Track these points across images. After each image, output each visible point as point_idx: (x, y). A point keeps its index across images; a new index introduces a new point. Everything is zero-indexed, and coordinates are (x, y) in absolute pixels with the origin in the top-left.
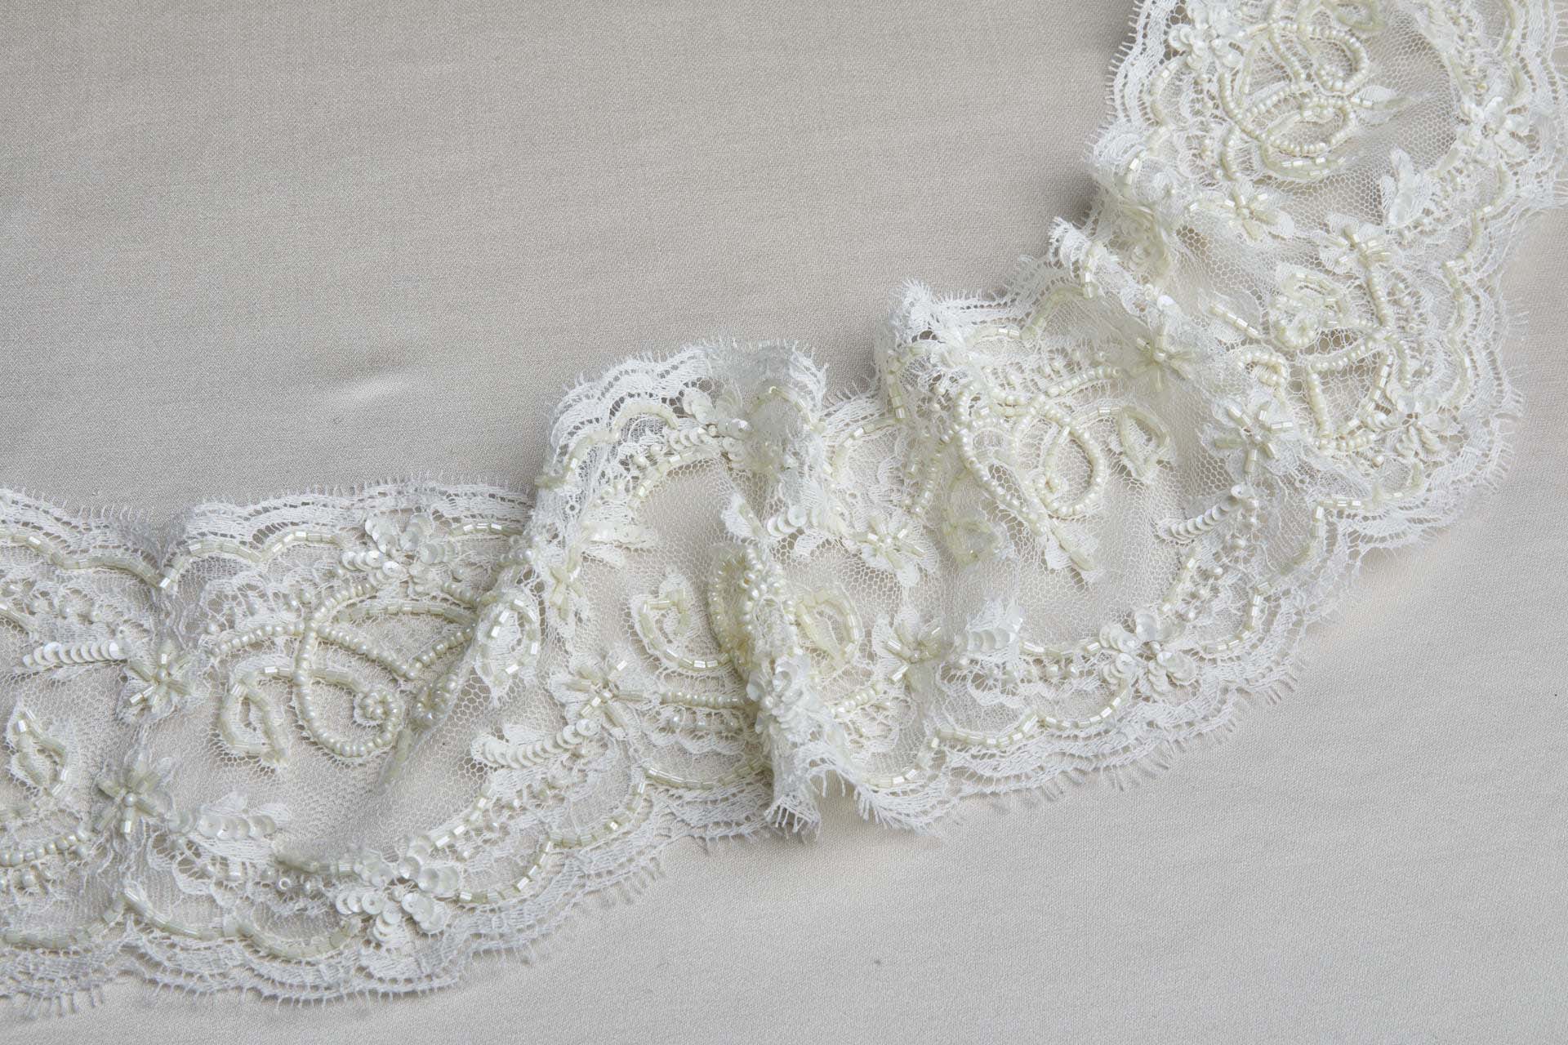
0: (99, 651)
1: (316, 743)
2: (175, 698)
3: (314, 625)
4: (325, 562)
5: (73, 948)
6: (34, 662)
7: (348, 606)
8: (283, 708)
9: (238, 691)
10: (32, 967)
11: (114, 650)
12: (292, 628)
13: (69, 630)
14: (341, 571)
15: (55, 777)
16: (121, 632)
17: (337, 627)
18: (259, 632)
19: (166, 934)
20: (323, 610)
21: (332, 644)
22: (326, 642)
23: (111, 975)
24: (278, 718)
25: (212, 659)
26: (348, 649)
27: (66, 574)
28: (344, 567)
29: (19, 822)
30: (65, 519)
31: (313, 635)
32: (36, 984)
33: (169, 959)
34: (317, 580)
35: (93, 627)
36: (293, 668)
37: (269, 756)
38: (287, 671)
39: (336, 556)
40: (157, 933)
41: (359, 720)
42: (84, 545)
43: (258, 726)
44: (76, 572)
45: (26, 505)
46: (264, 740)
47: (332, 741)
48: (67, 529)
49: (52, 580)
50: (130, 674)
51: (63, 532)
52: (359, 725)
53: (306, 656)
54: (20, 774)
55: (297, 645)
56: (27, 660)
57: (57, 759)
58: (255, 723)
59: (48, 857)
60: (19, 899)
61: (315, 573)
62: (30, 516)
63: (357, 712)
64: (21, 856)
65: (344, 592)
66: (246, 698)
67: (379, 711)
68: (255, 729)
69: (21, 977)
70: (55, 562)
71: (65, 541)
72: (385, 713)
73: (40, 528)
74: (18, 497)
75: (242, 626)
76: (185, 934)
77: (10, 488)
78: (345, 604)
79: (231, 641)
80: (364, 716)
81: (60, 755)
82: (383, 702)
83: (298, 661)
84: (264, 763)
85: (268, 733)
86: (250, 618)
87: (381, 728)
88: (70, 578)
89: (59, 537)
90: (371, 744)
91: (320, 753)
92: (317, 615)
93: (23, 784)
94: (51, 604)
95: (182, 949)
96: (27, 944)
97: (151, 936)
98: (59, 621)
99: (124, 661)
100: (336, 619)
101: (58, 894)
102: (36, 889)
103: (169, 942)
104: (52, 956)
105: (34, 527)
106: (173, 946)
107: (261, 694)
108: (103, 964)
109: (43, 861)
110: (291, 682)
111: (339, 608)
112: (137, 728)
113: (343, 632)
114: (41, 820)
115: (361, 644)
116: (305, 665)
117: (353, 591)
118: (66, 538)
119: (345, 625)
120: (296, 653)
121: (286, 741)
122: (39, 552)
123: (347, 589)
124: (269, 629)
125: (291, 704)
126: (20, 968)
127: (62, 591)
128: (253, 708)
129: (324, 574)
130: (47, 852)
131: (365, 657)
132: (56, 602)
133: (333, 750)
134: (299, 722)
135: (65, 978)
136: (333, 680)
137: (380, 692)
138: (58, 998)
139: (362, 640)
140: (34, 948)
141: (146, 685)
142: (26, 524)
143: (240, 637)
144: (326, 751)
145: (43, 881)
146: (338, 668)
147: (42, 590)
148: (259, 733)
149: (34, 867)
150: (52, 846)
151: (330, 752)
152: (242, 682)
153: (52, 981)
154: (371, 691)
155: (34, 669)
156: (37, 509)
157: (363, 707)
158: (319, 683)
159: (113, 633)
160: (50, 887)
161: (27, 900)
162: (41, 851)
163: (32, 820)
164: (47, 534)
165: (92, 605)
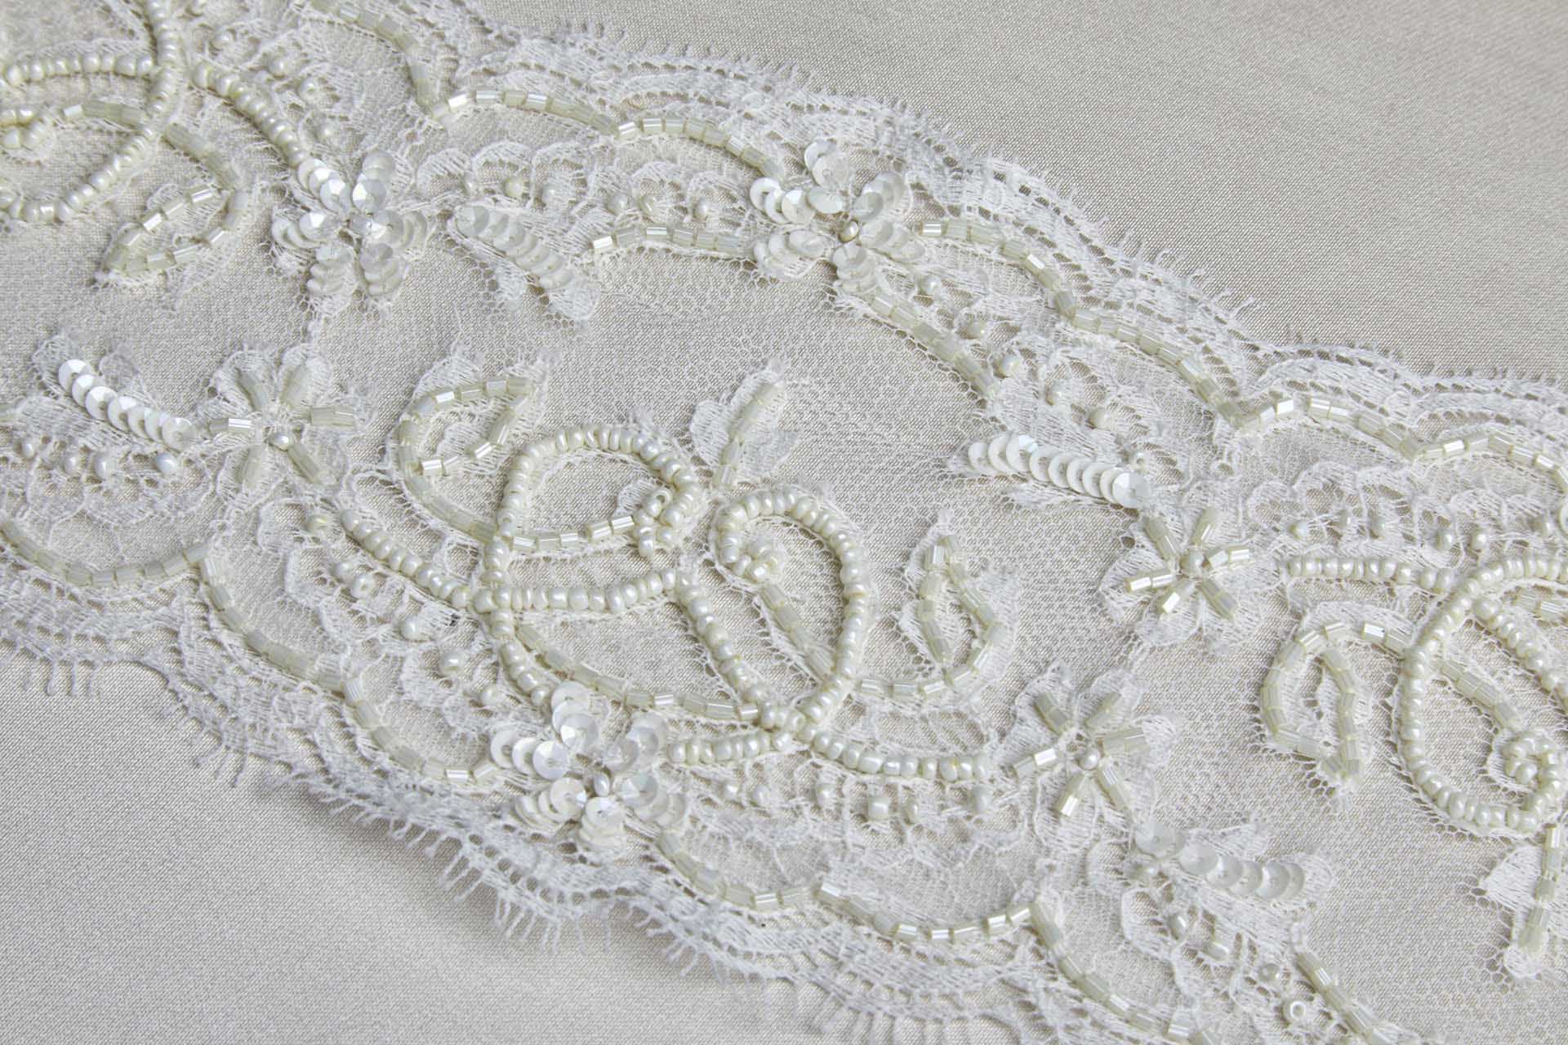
0: (1097, 481)
1: (1410, 779)
2: (1205, 614)
3: (1473, 587)
4: (1530, 502)
5: (921, 947)
6: (986, 459)
7: (1536, 587)
8: (1373, 700)
9: (1312, 643)
10: (843, 950)
11: (1122, 485)
12: (1431, 578)
13: (1053, 422)
14: (1549, 526)
15: (966, 657)
16: (1139, 461)
17: (1508, 608)
18: (1374, 568)
19: (1077, 992)
20: (1499, 572)
21: (1488, 633)
22: (1481, 625)
23: (966, 1013)
24: (1364, 713)
25: (1284, 577)
26: (1511, 652)
27: (1071, 332)
28: (1557, 522)
29: (887, 707)
30: (1097, 242)
31: (1465, 603)
32: (842, 980)
33: (1068, 1028)
34: (1505, 522)
35: (1094, 433)
36: (1411, 642)
37: (1334, 764)
38: (1399, 644)
39: (1550, 500)
40: (1062, 984)
41: (1493, 772)
42: (1114, 296)
43: (1326, 711)
44: (1088, 336)
45: (1040, 200)
46: (1330, 737)
47: (1439, 785)
48: (1095, 259)
49: (1046, 335)
50: (1139, 537)
51: (1088, 264)
52: (1489, 780)
53: (1440, 632)
54: (912, 632)
55: (1432, 607)
56: (975, 451)
57: (978, 630)
58: (1324, 705)
59: (918, 780)
60: (854, 834)
61: (1505, 511)
62: (1042, 220)
63: (1493, 758)
64: (879, 762)
65: (1542, 564)
66: (1319, 660)
67: (1531, 772)
68: (1320, 715)
69: (820, 959)
70: (1058, 308)
71: (1085, 278)
72: (1536, 777)
73: (1052, 245)
74: (1032, 183)
75: (1350, 547)
76: (1107, 1004)
77: (1024, 164)
78: (1533, 582)
79: (1323, 561)
80: (1504, 768)
81: (984, 627)
82: (1539, 760)
83: (1424, 635)
84: (1320, 772)
85: (1341, 727)
86: (1367, 540)
87: (1524, 802)
88: (1076, 343)
89: (1078, 268)
90: (1500, 816)
91: (1414, 795)
92: (1486, 576)
93: (913, 649)
94: (1033, 373)
95: (1094, 1023)
96: (850, 913)
97: (1052, 985)
98: (1041, 404)
99: (1132, 512)
100: (1512, 596)
101: (920, 851)
102: (885, 828)
103: (1077, 1005)
104: (880, 945)
105: (1042, 240)
106: (1081, 1013)
107: (1346, 661)
108: (960, 992)
109: (909, 783)
110: (1401, 665)
111: (1523, 583)
112: (1129, 636)
113: (1514, 621)
114: (923, 719)
115: (1538, 655)
116: (1432, 646)
117: (1556, 569)
118: (1089, 273)
119: (1521, 612)
120: (1424, 620)
121: (1368, 752)
122: (1039, 281)
123: (1550, 561)
124: (1391, 567)
125: (1389, 701)
126: (824, 945)
127: (1058, 357)
128: (1326, 681)
129: (1519, 519)
130: (921, 770)
131: (1538, 680)
132: (1043, 371)
133: (1434, 800)
134: (1395, 734)
135: (890, 988)
136: (1472, 690)
137: (1542, 740)
138: (871, 1015)
139: (1540, 649)
140: (855, 922)
141: (1159, 564)
142: (1030, 231)
143: (1341, 561)
144: (1422, 796)
145: (902, 818)
146: (1483, 674)
147: (1025, 346)
148: (1325, 723)
149: (891, 789)
150: (932, 767)
151: (1430, 801)
152: (1322, 631)
153: (869, 984)
154: (1527, 733)
155: (981, 469)
156: (1057, 211)
157: (1506, 757)
158: (1444, 683)
159: (1126, 457)
160: (909, 832)
161: (864, 838)
162: (912, 765)
163: (908, 712)
164: (1060, 257)
165: (1102, 398)
